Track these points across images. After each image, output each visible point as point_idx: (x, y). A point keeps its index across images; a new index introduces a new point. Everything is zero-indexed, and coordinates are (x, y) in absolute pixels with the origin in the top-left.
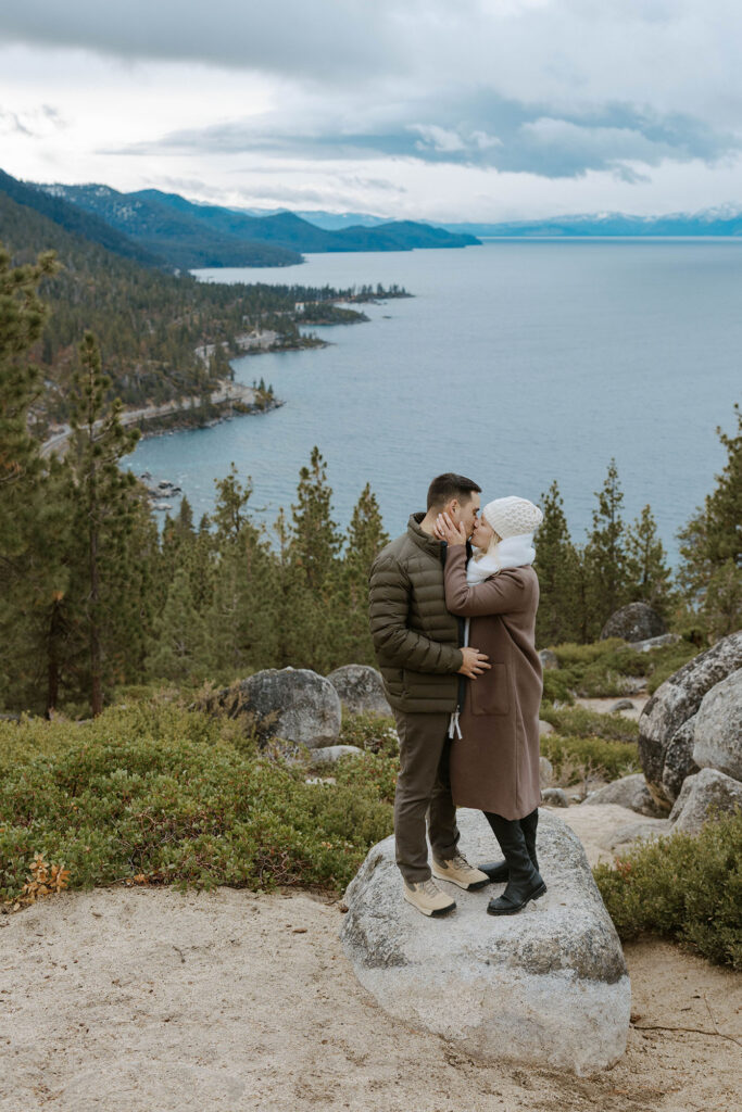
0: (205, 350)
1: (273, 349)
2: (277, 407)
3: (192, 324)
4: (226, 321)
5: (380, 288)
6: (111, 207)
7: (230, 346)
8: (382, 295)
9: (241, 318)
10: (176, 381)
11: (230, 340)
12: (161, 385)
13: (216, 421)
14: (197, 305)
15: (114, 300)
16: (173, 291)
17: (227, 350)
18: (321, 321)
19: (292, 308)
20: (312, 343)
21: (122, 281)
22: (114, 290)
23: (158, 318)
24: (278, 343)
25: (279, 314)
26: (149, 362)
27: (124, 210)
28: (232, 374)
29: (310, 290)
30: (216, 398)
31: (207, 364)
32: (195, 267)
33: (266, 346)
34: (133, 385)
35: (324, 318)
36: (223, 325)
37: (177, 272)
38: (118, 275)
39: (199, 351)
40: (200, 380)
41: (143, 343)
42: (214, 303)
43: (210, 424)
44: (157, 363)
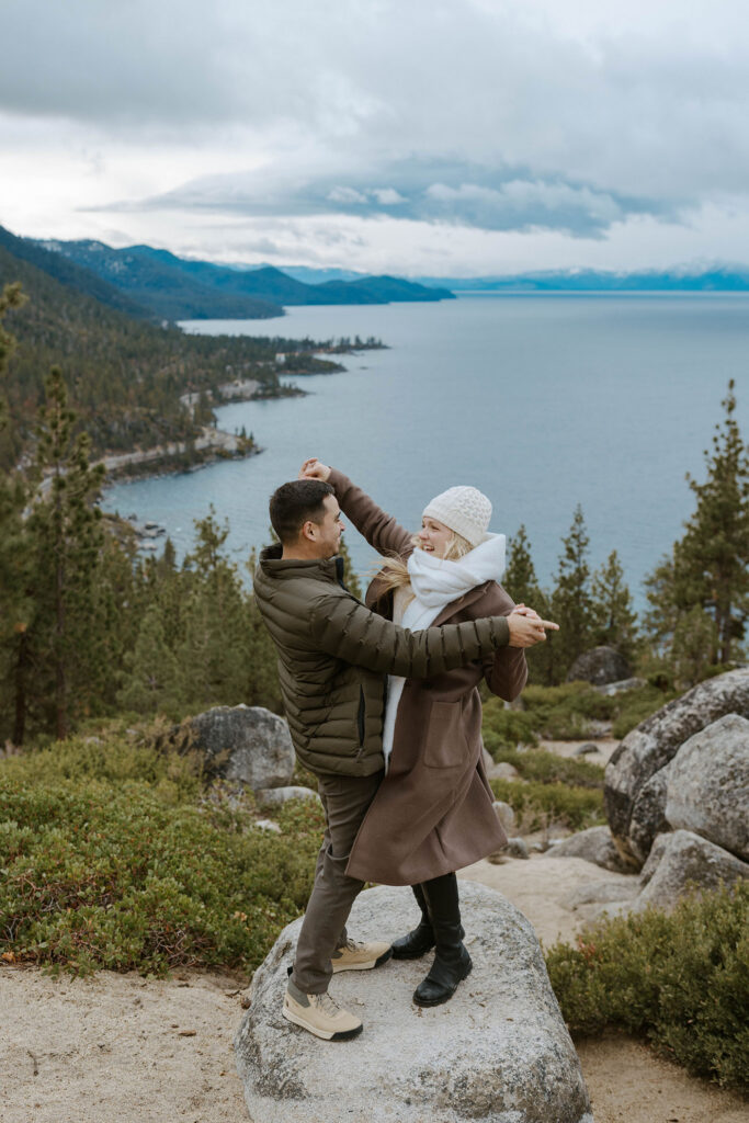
0: (190, 399)
1: (255, 397)
2: (258, 453)
3: (178, 373)
4: (210, 371)
5: (357, 340)
6: (104, 261)
7: (214, 395)
8: (359, 346)
9: (224, 368)
10: (163, 427)
11: (214, 388)
12: (148, 430)
13: (199, 466)
14: (183, 355)
15: (105, 350)
16: (161, 342)
17: (211, 399)
18: (301, 371)
19: (273, 359)
20: (293, 393)
21: (113, 333)
22: (105, 340)
23: (146, 367)
24: (260, 392)
25: (261, 364)
26: (137, 409)
27: (116, 264)
28: (216, 421)
29: (291, 341)
30: (200, 444)
31: (192, 411)
32: (181, 319)
33: (248, 395)
34: (122, 432)
35: (302, 367)
36: (207, 374)
37: (165, 324)
38: (109, 326)
39: (185, 399)
40: (185, 427)
41: (132, 392)
42: (199, 352)
43: (193, 468)
44: (145, 410)
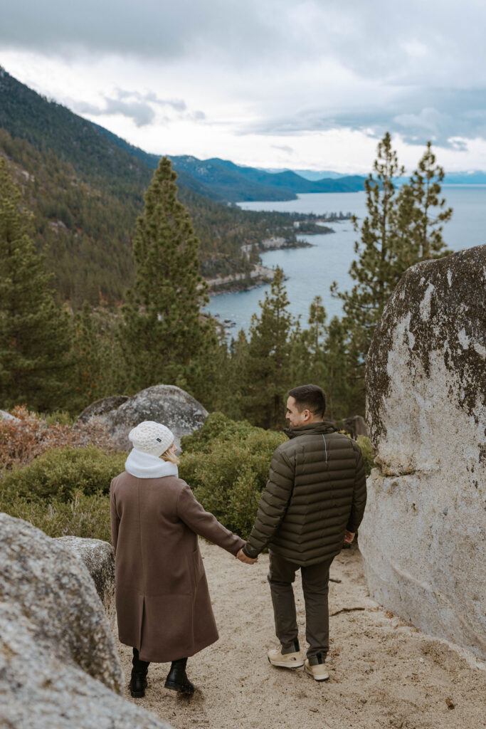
0: (246, 248)
1: (283, 247)
2: (286, 280)
3: (239, 233)
4: (257, 232)
5: (341, 214)
6: (195, 168)
7: (259, 246)
8: (342, 218)
9: (265, 230)
10: (233, 264)
11: (259, 242)
12: (225, 267)
13: (253, 287)
14: (242, 223)
15: (199, 220)
16: (230, 215)
17: (258, 248)
18: (308, 232)
19: (292, 225)
20: (304, 245)
21: (203, 210)
22: (199, 214)
23: (221, 229)
24: (286, 244)
25: (286, 228)
26: (218, 254)
27: (202, 169)
28: (261, 261)
29: (302, 215)
30: (253, 274)
31: (248, 256)
32: (239, 201)
33: (279, 246)
34: (211, 267)
35: (309, 230)
36: (256, 234)
37: (229, 204)
38: (201, 206)
39: (244, 248)
40: (245, 265)
41: (215, 244)
42: (251, 221)
43: (249, 288)
44: (223, 255)
